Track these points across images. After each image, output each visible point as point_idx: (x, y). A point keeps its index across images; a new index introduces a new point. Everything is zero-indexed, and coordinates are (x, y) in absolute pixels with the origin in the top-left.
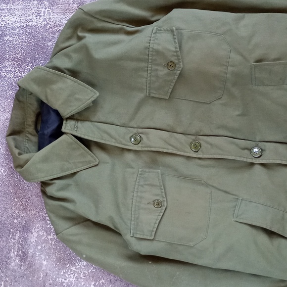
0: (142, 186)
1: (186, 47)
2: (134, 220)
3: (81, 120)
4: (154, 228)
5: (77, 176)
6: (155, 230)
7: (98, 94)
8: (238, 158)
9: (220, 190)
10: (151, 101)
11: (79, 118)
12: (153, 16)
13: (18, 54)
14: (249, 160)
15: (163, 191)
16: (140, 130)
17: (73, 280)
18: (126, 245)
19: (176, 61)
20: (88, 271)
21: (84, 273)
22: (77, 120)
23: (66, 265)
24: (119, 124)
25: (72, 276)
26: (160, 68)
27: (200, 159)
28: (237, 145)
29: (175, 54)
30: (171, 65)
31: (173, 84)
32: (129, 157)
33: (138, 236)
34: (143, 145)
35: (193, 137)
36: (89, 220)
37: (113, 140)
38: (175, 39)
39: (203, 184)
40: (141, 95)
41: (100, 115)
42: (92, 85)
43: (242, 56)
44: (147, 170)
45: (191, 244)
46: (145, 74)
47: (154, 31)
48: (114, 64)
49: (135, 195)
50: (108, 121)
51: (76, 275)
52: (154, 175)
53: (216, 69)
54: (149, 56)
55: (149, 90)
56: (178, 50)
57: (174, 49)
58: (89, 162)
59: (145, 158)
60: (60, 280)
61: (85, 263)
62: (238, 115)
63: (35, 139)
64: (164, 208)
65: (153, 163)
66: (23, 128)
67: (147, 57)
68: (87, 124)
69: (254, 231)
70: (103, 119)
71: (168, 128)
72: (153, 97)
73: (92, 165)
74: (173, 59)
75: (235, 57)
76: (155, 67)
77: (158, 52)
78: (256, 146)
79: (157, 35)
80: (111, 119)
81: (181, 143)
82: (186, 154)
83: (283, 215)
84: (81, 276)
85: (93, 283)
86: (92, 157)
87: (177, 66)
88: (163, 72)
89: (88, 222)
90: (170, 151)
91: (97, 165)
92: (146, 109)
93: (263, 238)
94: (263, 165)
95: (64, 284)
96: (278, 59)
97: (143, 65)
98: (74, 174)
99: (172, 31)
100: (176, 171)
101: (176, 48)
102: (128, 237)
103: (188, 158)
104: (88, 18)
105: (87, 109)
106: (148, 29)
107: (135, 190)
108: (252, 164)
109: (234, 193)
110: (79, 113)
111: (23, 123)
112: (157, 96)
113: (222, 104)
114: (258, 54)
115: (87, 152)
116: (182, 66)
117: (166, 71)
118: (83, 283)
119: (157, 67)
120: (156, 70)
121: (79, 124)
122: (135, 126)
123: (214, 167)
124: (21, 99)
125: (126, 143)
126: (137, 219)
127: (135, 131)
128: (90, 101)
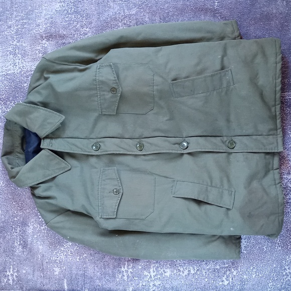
0: (104, 180)
1: (122, 76)
2: (101, 206)
3: (54, 138)
4: (115, 209)
5: (56, 180)
6: (116, 210)
7: (64, 117)
8: (171, 151)
9: (161, 176)
10: (104, 118)
11: (53, 137)
12: (97, 56)
13: (3, 95)
14: (179, 152)
15: (119, 182)
16: (99, 140)
17: (63, 257)
18: (97, 225)
19: (116, 87)
20: (73, 249)
21: (71, 251)
22: (52, 138)
23: (57, 247)
24: (83, 137)
25: (62, 254)
26: (105, 93)
27: (144, 155)
28: (169, 142)
29: (115, 82)
30: (113, 90)
31: (117, 104)
32: (93, 160)
33: (105, 217)
34: (102, 151)
35: (138, 140)
36: (69, 210)
37: (80, 150)
38: (113, 71)
39: (148, 174)
40: (96, 114)
41: (68, 133)
42: (59, 111)
43: (162, 77)
44: (107, 168)
45: (144, 217)
46: (96, 99)
47: (98, 67)
48: (72, 94)
49: (100, 188)
50: (74, 136)
51: (65, 253)
52: (112, 171)
53: (146, 89)
54: (97, 86)
55: (101, 110)
56: (116, 79)
57: (114, 79)
58: (64, 168)
59: (105, 159)
60: (54, 258)
61: (71, 244)
62: (166, 120)
63: (23, 156)
64: (121, 194)
65: (111, 163)
66: (13, 150)
67: (95, 87)
68: (59, 140)
69: (187, 202)
70: (70, 135)
71: (119, 136)
72: (105, 115)
73: (66, 170)
74: (114, 86)
75: (158, 79)
76: (102, 93)
77: (103, 82)
78: (184, 141)
79: (101, 69)
80: (76, 134)
81: (129, 146)
82: (133, 153)
83: (207, 188)
84: (69, 254)
85: (78, 258)
86: (66, 164)
87: (118, 90)
88: (109, 95)
89: (68, 212)
90: (121, 153)
91: (70, 169)
92: (101, 124)
93: (194, 206)
94: (189, 154)
95: (57, 261)
96: (187, 77)
97: (94, 92)
98: (54, 178)
99: (110, 66)
100: (128, 166)
101: (115, 78)
102: (97, 218)
103: (136, 156)
104: (50, 63)
105: (58, 129)
106: (94, 66)
107: (100, 184)
108: (182, 154)
109: (171, 177)
110: (53, 133)
111: (13, 146)
112: (107, 113)
113: (154, 114)
114: (173, 75)
115: (62, 161)
116: (121, 90)
117: (110, 95)
118: (71, 259)
119: (104, 93)
120: (104, 95)
121: (53, 141)
122: (95, 137)
123: (155, 160)
124: (9, 128)
125: (89, 151)
126: (103, 204)
127: (95, 141)
128: (59, 123)
